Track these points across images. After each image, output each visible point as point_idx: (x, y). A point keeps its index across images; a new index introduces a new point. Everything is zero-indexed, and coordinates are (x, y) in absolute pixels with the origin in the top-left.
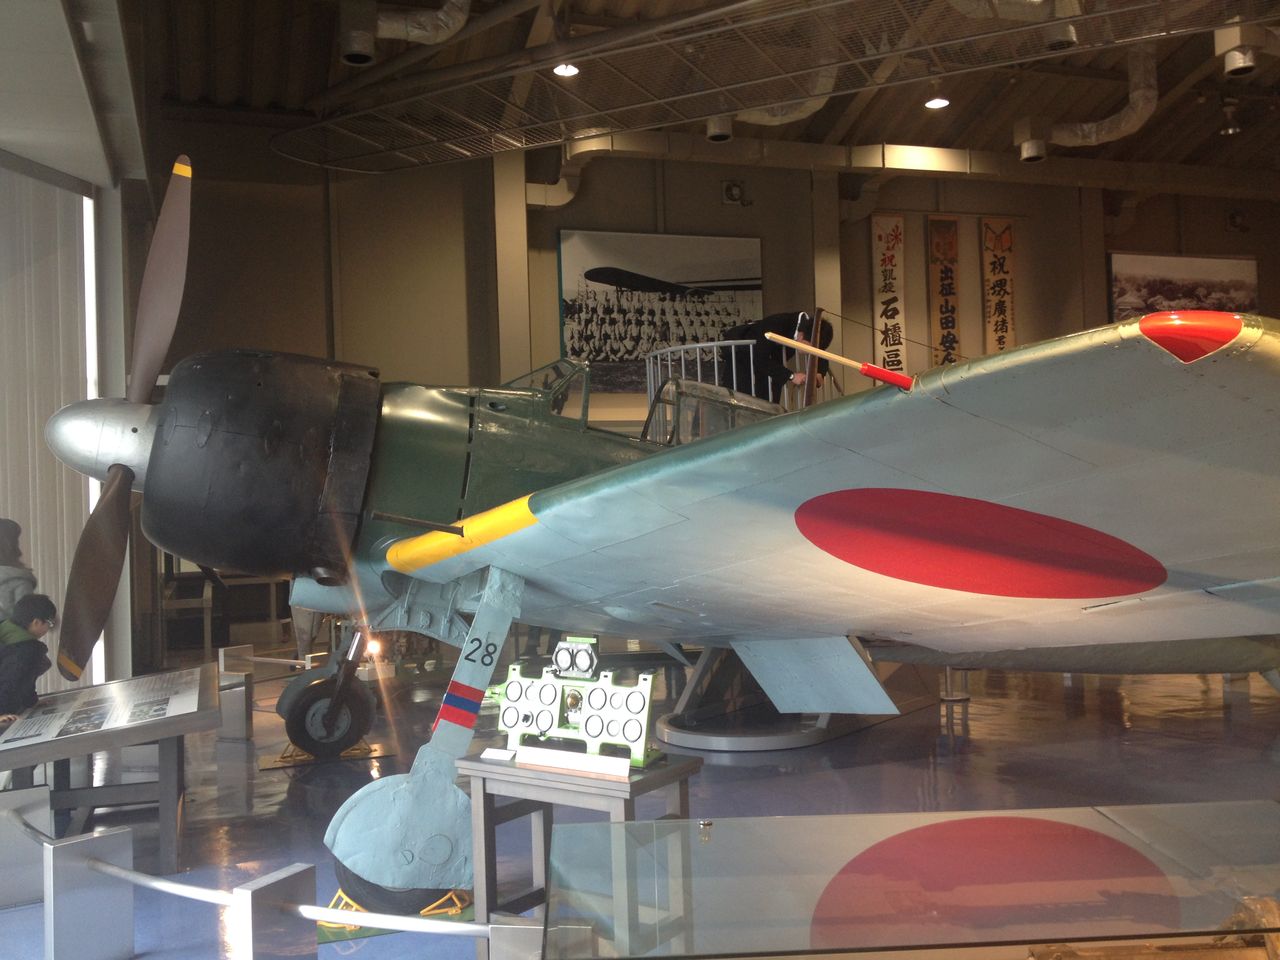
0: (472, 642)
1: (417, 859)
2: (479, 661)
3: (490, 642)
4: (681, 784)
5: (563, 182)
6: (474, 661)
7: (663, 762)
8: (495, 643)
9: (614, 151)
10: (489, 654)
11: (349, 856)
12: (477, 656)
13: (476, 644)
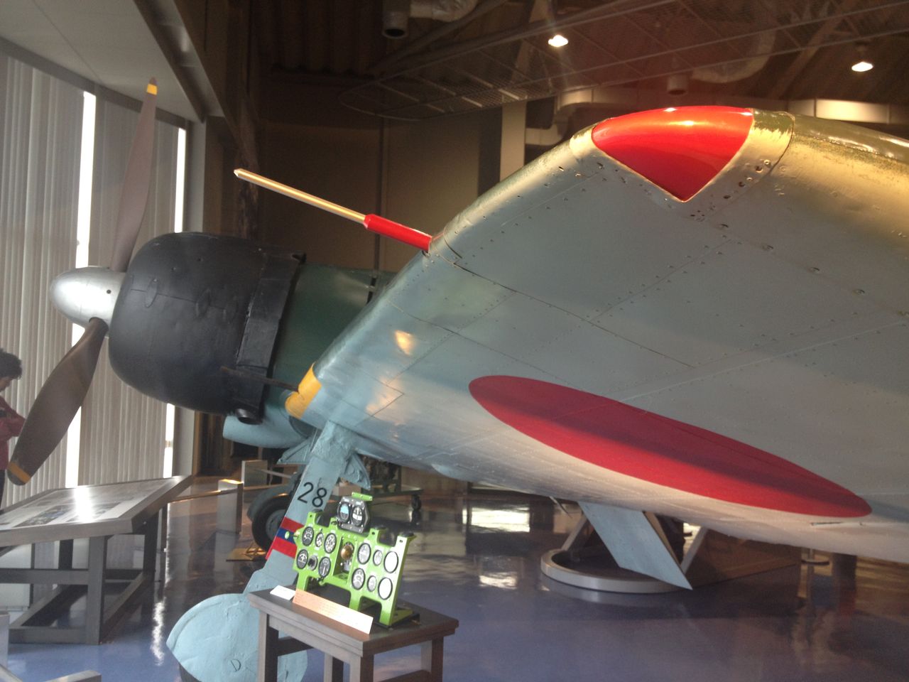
0: (305, 485)
1: (243, 668)
2: (310, 502)
3: (321, 486)
4: (434, 643)
5: (554, 128)
6: (306, 502)
7: (415, 622)
8: (325, 487)
9: (593, 103)
10: (320, 497)
11: (185, 658)
12: (309, 497)
13: (309, 487)
